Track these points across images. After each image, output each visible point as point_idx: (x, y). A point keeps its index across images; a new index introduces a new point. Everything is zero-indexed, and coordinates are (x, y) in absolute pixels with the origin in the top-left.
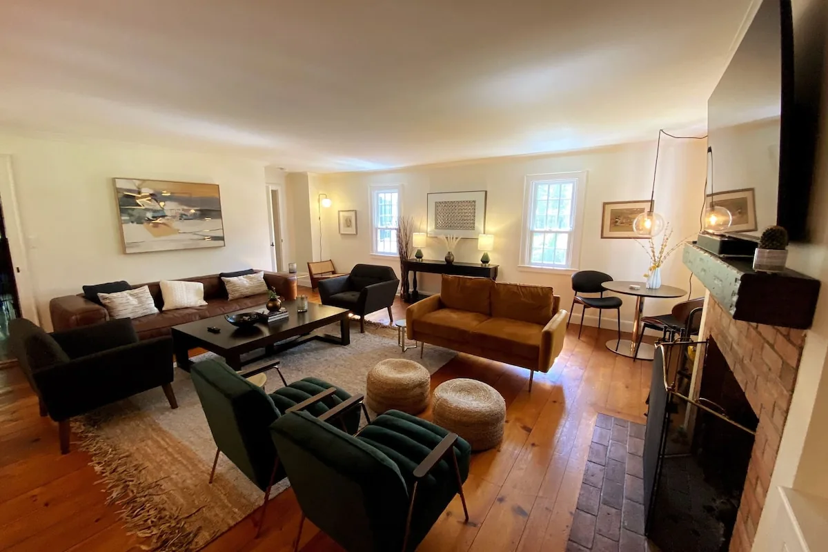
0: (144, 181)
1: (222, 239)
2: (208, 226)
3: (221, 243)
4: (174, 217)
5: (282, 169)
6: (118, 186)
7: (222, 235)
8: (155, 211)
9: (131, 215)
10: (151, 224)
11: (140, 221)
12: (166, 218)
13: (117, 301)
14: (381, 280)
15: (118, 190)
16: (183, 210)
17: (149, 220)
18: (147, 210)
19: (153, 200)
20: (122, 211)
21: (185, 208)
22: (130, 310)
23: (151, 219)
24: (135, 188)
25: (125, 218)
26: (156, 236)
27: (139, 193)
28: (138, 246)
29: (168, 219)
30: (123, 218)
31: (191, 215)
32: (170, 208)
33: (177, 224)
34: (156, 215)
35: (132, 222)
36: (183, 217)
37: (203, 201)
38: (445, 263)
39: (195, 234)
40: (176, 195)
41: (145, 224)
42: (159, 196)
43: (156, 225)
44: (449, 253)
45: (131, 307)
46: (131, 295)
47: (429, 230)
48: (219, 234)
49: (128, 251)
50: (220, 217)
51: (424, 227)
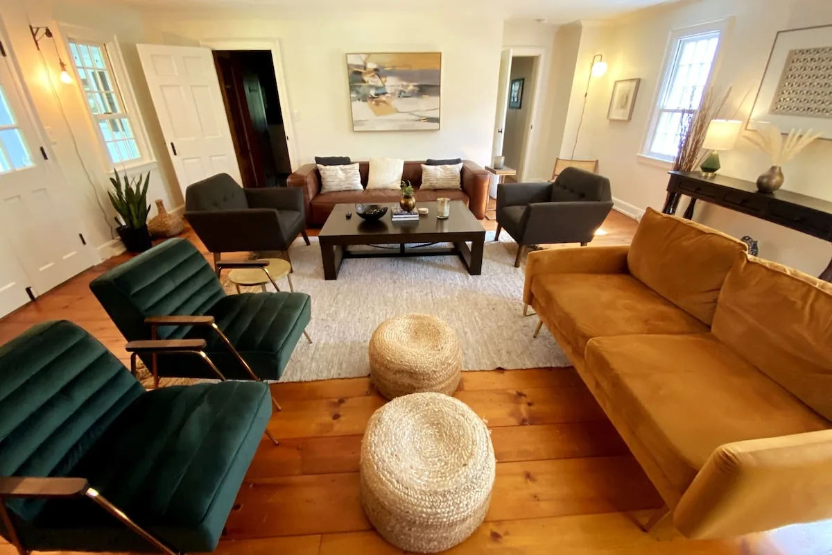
0: (369, 54)
1: (437, 120)
2: (425, 105)
3: (435, 125)
4: (393, 94)
5: (539, 20)
6: (350, 62)
7: (437, 116)
8: (377, 88)
9: (358, 93)
10: (374, 102)
11: (365, 98)
12: (387, 95)
13: (328, 173)
14: (582, 196)
15: (349, 66)
16: (402, 86)
17: (373, 98)
18: (371, 87)
19: (376, 76)
20: (352, 88)
21: (405, 83)
22: (336, 183)
23: (374, 96)
24: (362, 63)
25: (354, 95)
26: (377, 114)
27: (365, 68)
28: (363, 125)
29: (388, 97)
30: (352, 95)
31: (409, 92)
32: (391, 83)
33: (396, 103)
34: (378, 92)
35: (359, 100)
36: (402, 94)
37: (424, 74)
38: (754, 189)
39: (411, 113)
40: (397, 68)
41: (369, 101)
42: (381, 71)
43: (377, 103)
44: (773, 168)
45: (338, 180)
46: (342, 170)
47: (756, 114)
48: (434, 114)
49: (356, 129)
50: (438, 93)
51: (746, 108)
